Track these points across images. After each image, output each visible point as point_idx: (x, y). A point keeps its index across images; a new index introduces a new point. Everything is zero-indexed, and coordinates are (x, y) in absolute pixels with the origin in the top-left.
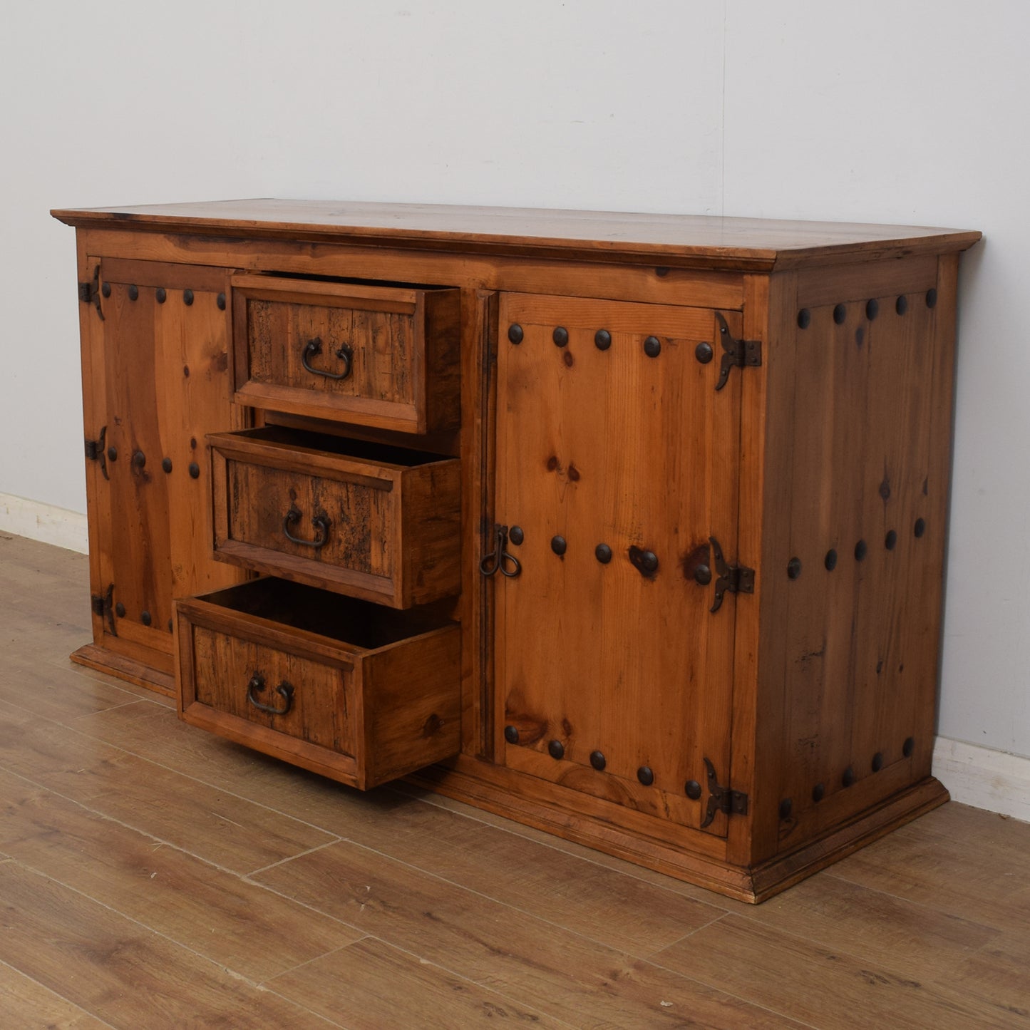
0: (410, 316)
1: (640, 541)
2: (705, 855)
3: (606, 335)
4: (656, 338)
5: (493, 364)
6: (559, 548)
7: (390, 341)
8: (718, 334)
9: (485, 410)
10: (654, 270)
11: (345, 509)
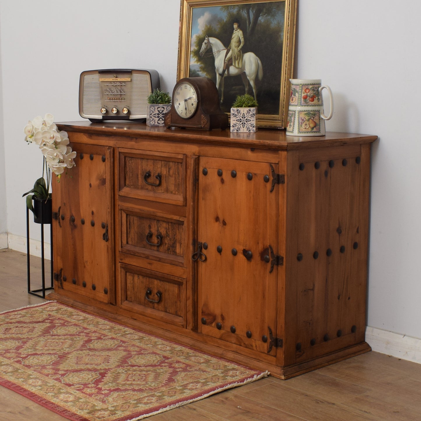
0: (181, 163)
1: (246, 247)
2: (269, 363)
3: (235, 173)
4: (251, 173)
5: (197, 183)
6: (220, 250)
7: (174, 172)
8: (271, 172)
9: (194, 199)
10: (250, 149)
11: (168, 232)
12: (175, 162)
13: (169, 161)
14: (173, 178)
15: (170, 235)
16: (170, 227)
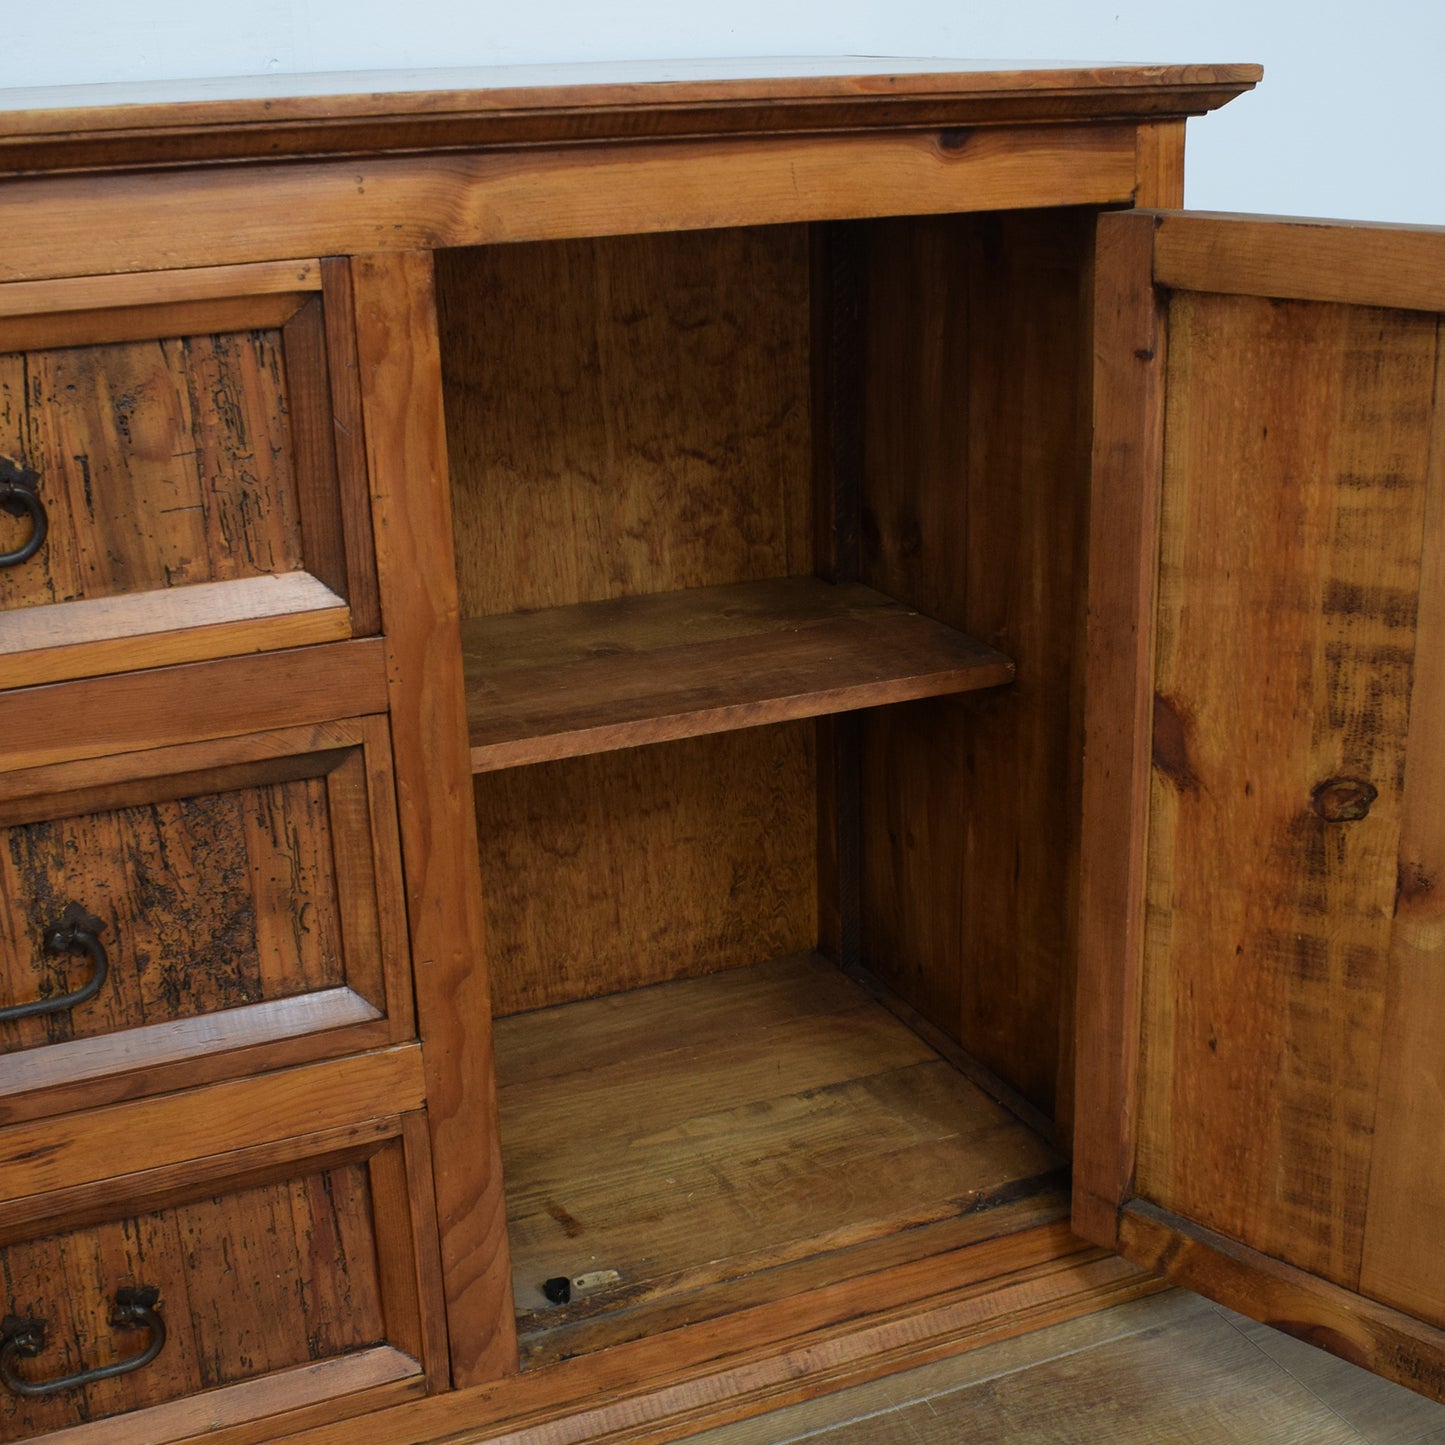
7: (187, 416)
12: (185, 339)
13: (122, 344)
14: (181, 468)
15: (185, 883)
16: (170, 832)
